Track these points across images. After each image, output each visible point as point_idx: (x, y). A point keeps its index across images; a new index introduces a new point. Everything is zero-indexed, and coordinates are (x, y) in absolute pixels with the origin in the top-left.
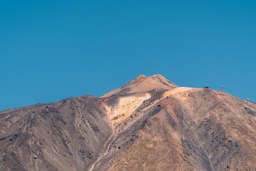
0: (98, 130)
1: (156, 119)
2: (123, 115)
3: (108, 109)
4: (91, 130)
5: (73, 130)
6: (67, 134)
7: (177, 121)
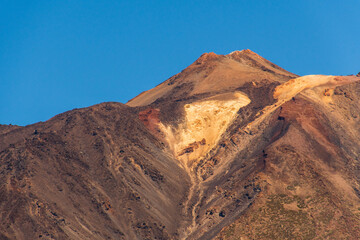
0: (161, 178)
1: (287, 148)
2: (203, 142)
3: (167, 130)
4: (147, 178)
5: (109, 181)
6: (99, 189)
7: (330, 148)
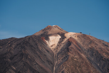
0: (49, 52)
1: (72, 48)
2: (54, 45)
3: (47, 42)
5: (40, 52)
7: (80, 48)
